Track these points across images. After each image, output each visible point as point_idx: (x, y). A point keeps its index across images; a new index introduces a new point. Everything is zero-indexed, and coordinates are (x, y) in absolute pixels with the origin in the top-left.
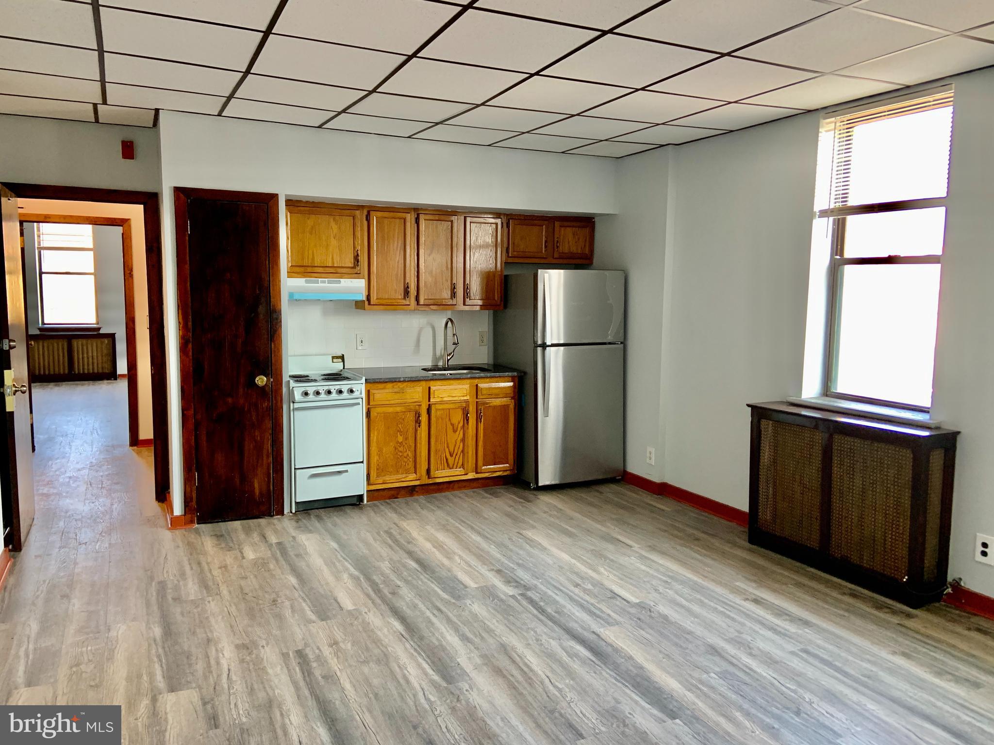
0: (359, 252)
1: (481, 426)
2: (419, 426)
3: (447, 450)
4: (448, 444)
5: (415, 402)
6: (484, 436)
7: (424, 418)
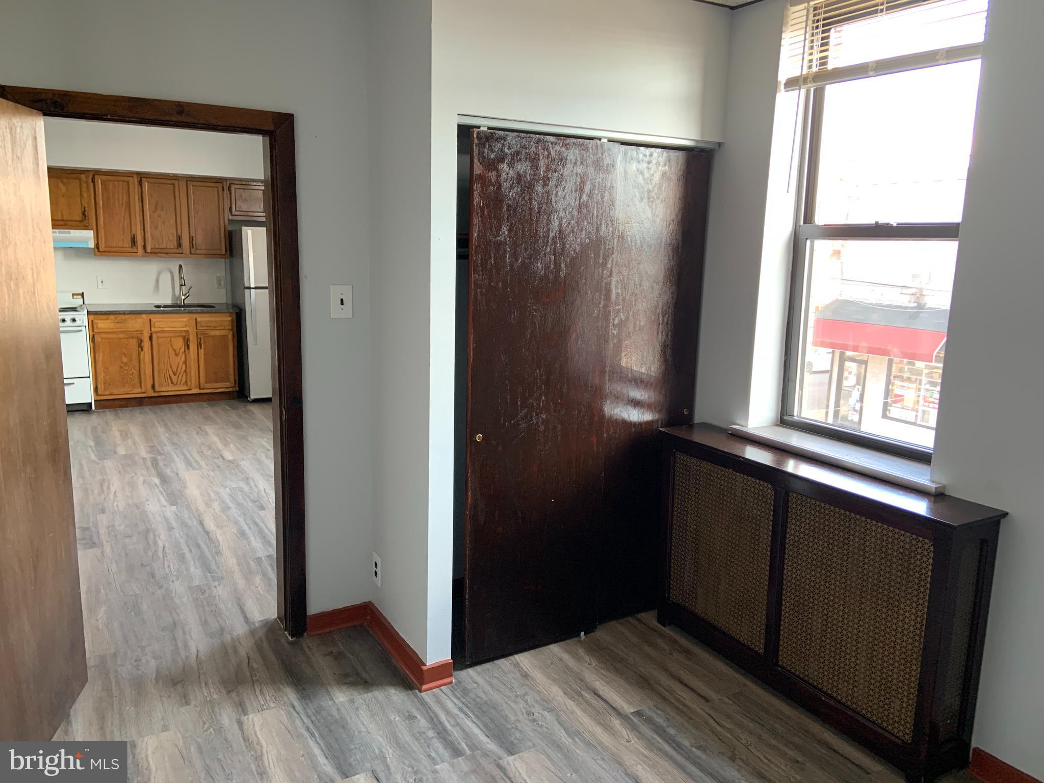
0: (86, 208)
1: (202, 352)
2: (142, 350)
3: (170, 370)
4: (170, 365)
5: (137, 331)
6: (205, 360)
7: (146, 344)
